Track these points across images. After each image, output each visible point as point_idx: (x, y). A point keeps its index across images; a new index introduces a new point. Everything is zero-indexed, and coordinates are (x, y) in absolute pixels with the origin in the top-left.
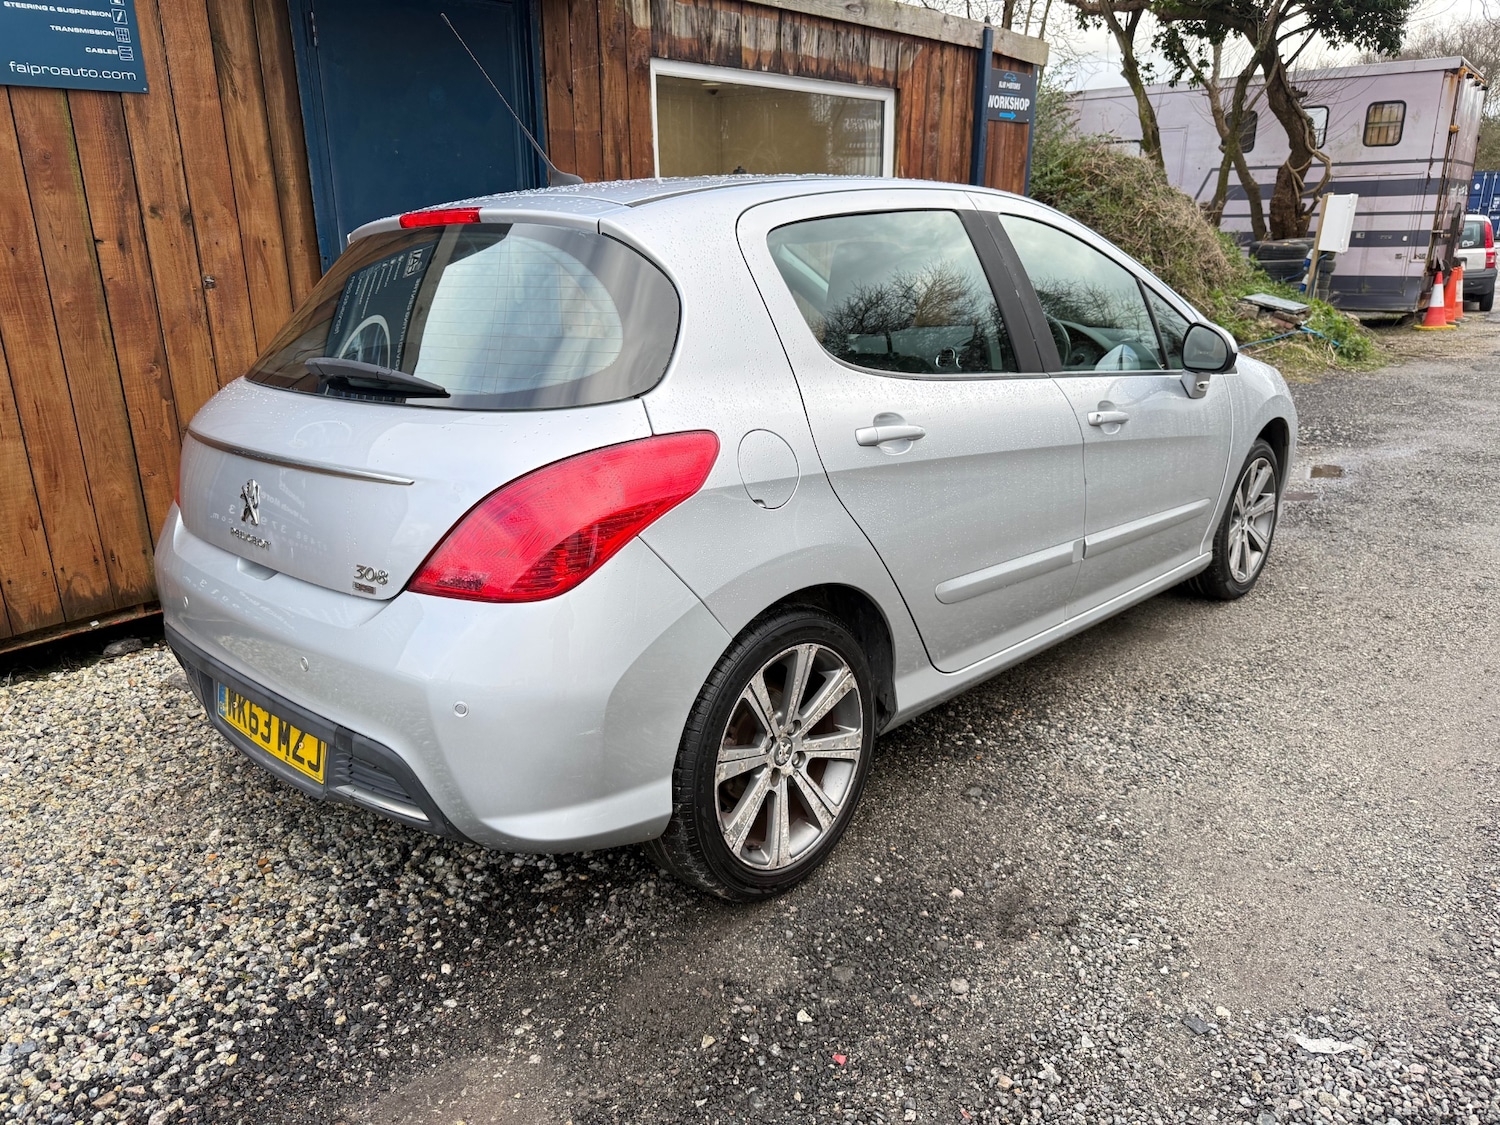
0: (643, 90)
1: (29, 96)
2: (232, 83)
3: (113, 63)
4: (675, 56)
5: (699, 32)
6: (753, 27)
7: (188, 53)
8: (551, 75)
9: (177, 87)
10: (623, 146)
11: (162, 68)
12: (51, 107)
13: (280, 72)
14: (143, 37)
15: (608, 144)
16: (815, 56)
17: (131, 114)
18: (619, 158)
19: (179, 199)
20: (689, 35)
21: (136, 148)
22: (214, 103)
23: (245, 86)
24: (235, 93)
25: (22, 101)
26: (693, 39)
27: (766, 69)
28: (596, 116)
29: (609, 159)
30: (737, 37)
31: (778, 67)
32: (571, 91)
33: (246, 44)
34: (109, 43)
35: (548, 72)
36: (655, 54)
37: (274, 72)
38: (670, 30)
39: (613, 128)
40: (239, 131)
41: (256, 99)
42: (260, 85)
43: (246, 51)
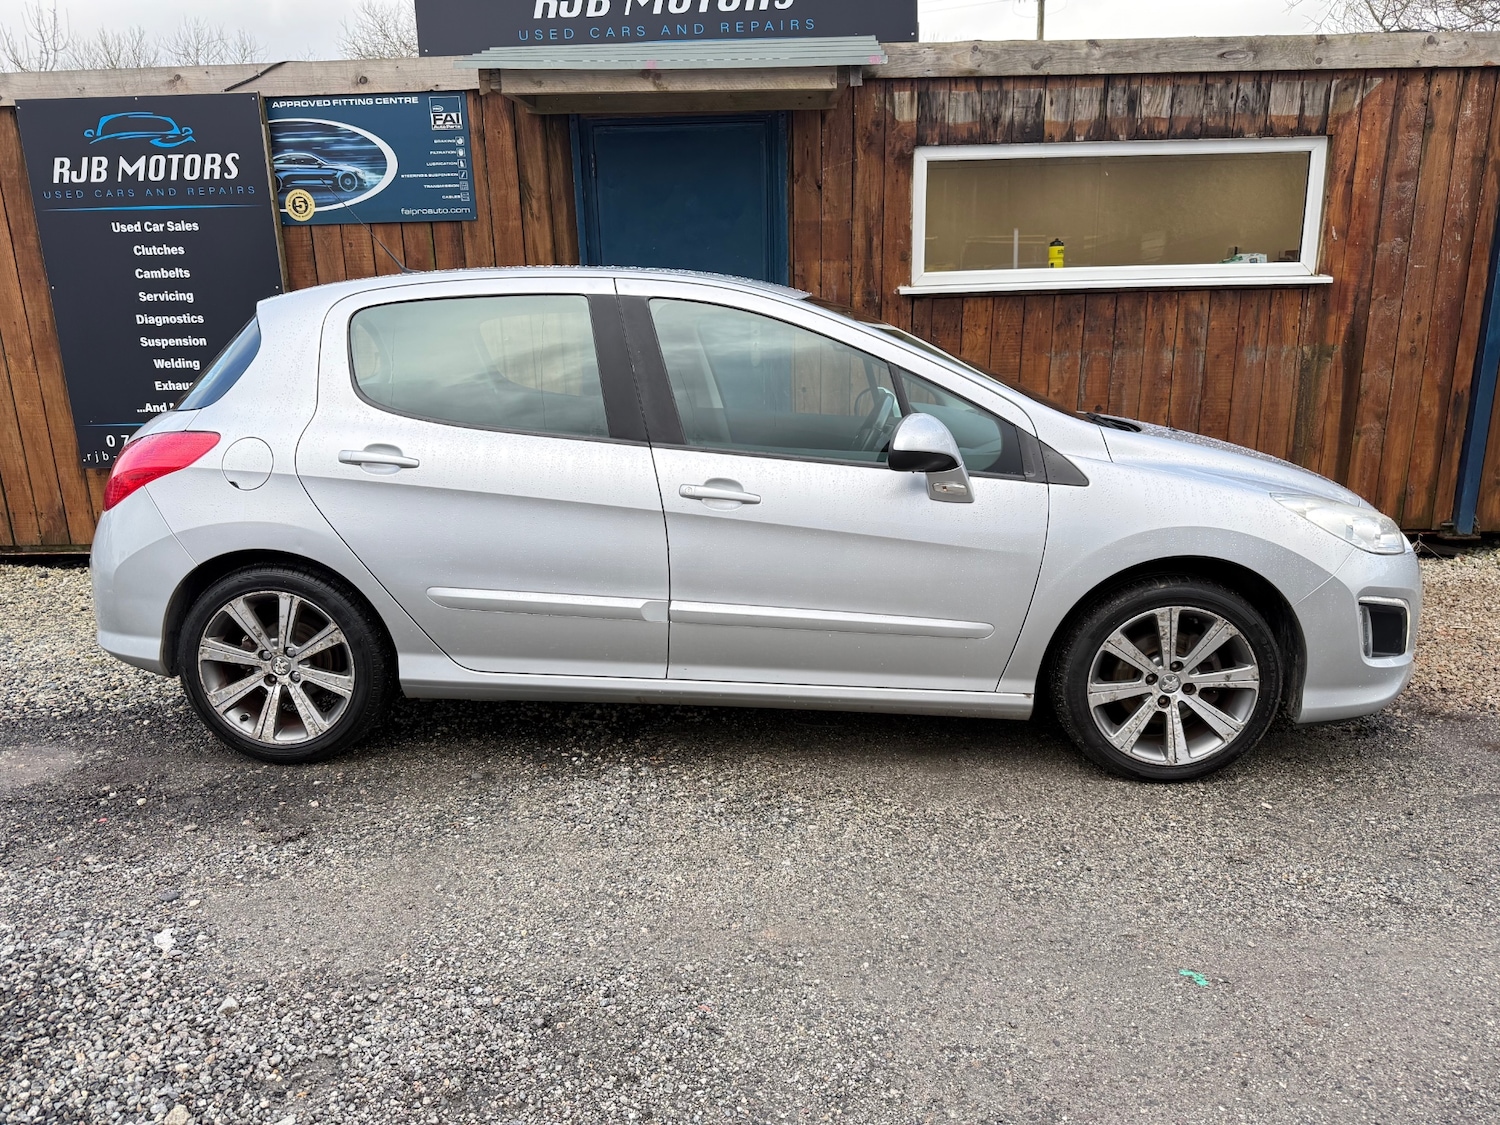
0: (902, 177)
1: (412, 227)
2: (531, 209)
3: (458, 204)
4: (947, 140)
5: (982, 115)
6: (1063, 101)
7: (503, 192)
8: (799, 175)
9: (495, 215)
10: (875, 231)
11: (486, 203)
12: (423, 233)
13: (564, 199)
14: (477, 186)
15: (858, 229)
16: (1165, 114)
17: (466, 234)
18: (870, 241)
20: (969, 119)
21: (467, 255)
22: (518, 223)
23: (540, 212)
24: (532, 215)
25: (408, 231)
26: (974, 123)
27: (1082, 138)
28: (847, 206)
29: (859, 242)
30: (1038, 114)
31: (1101, 131)
32: (820, 188)
33: (542, 182)
34: (457, 191)
35: (796, 173)
36: (921, 142)
37: (560, 199)
38: (943, 118)
39: (866, 215)
40: (534, 241)
41: (546, 218)
42: (550, 207)
43: (542, 187)
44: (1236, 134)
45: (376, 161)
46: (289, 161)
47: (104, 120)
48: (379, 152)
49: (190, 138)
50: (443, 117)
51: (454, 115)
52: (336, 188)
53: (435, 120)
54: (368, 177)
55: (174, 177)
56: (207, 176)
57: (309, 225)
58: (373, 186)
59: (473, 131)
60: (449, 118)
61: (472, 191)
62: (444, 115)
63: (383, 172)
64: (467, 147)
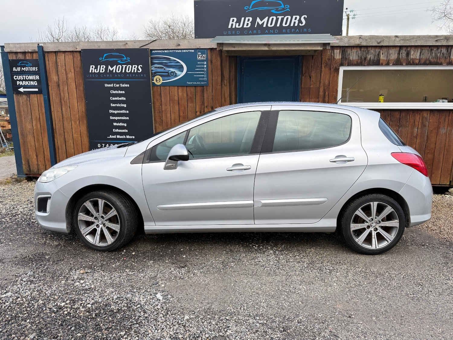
0: (336, 75)
1: (189, 88)
2: (224, 83)
3: (203, 81)
4: (350, 64)
5: (361, 57)
6: (386, 53)
7: (217, 78)
8: (304, 74)
9: (214, 84)
10: (326, 90)
11: (211, 81)
12: (193, 89)
13: (234, 80)
14: (209, 76)
15: (321, 90)
16: (418, 58)
17: (205, 90)
18: (325, 93)
19: (211, 105)
20: (357, 58)
21: (205, 96)
22: (220, 87)
23: (227, 84)
24: (224, 85)
26: (358, 59)
27: (392, 64)
28: (318, 83)
29: (321, 93)
30: (378, 57)
31: (398, 62)
32: (310, 77)
33: (228, 75)
34: (203, 77)
35: (303, 73)
36: (342, 65)
37: (233, 80)
38: (349, 58)
39: (324, 85)
40: (224, 92)
41: (228, 86)
42: (230, 83)
43: (228, 76)
44: (440, 64)
45: (181, 68)
46: (156, 68)
47: (105, 55)
48: (182, 66)
49: (129, 61)
50: (201, 56)
51: (204, 55)
52: (168, 76)
53: (198, 57)
54: (178, 72)
55: (123, 71)
56: (133, 71)
57: (160, 86)
58: (179, 75)
59: (209, 60)
60: (202, 56)
61: (207, 77)
62: (201, 55)
63: (182, 71)
64: (207, 65)
